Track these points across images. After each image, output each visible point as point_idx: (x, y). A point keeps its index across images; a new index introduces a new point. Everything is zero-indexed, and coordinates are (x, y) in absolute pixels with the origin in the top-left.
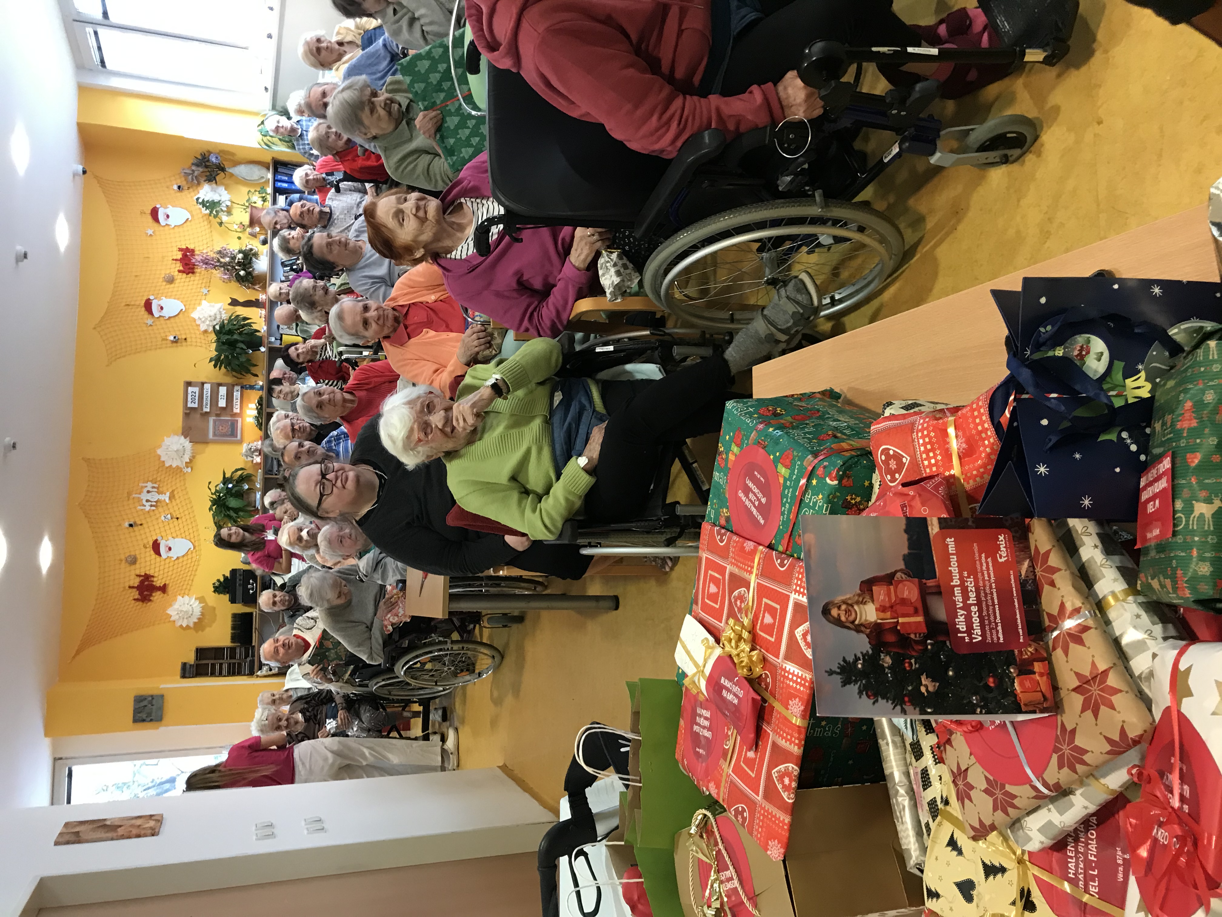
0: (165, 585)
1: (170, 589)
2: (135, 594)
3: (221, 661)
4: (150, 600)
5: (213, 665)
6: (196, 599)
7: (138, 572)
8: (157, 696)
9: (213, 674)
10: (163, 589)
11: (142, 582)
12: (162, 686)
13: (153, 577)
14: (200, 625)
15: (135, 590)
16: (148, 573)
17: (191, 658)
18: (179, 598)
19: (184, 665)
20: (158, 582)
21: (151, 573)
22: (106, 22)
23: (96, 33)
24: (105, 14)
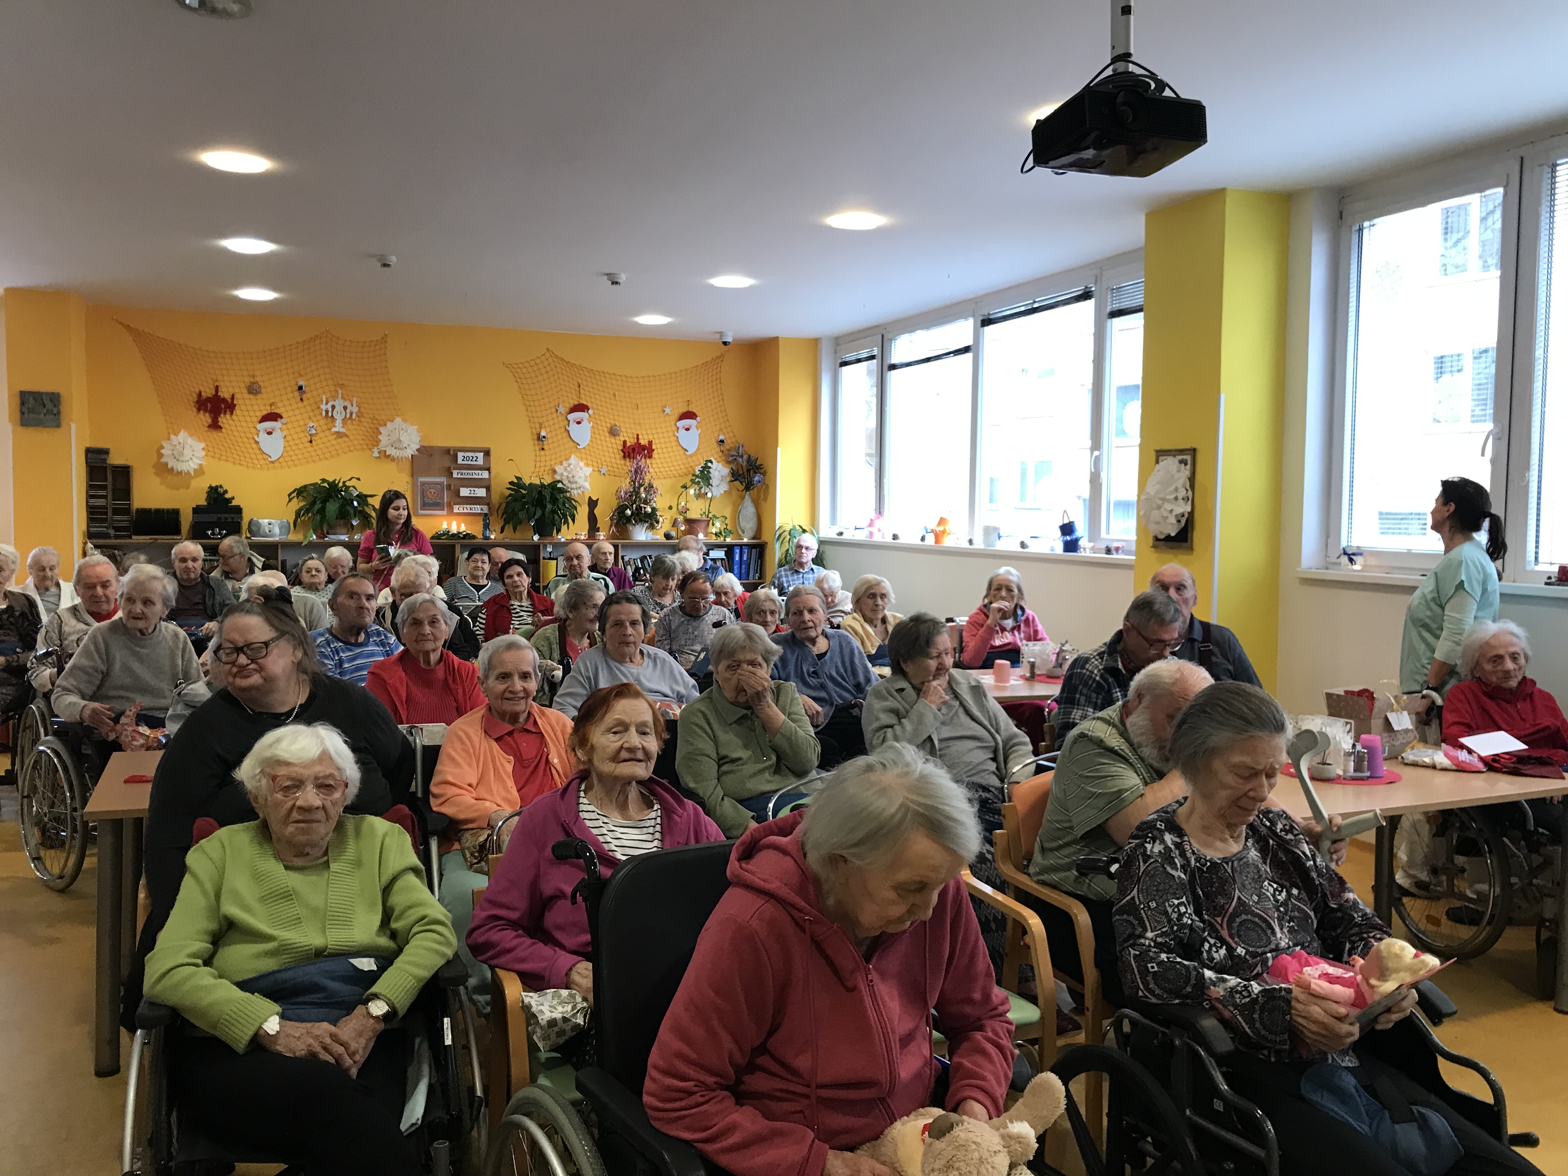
0: (220, 428)
1: (215, 434)
2: (208, 392)
3: (110, 496)
4: (199, 410)
5: (104, 488)
6: (201, 465)
7: (237, 396)
8: (59, 419)
9: (90, 487)
10: (215, 426)
11: (224, 400)
12: (73, 427)
13: (232, 413)
14: (163, 470)
15: (214, 392)
16: (237, 407)
17: (116, 459)
18: (203, 445)
19: (106, 452)
20: (223, 420)
21: (237, 411)
22: (885, 367)
23: (873, 357)
24: (893, 367)
